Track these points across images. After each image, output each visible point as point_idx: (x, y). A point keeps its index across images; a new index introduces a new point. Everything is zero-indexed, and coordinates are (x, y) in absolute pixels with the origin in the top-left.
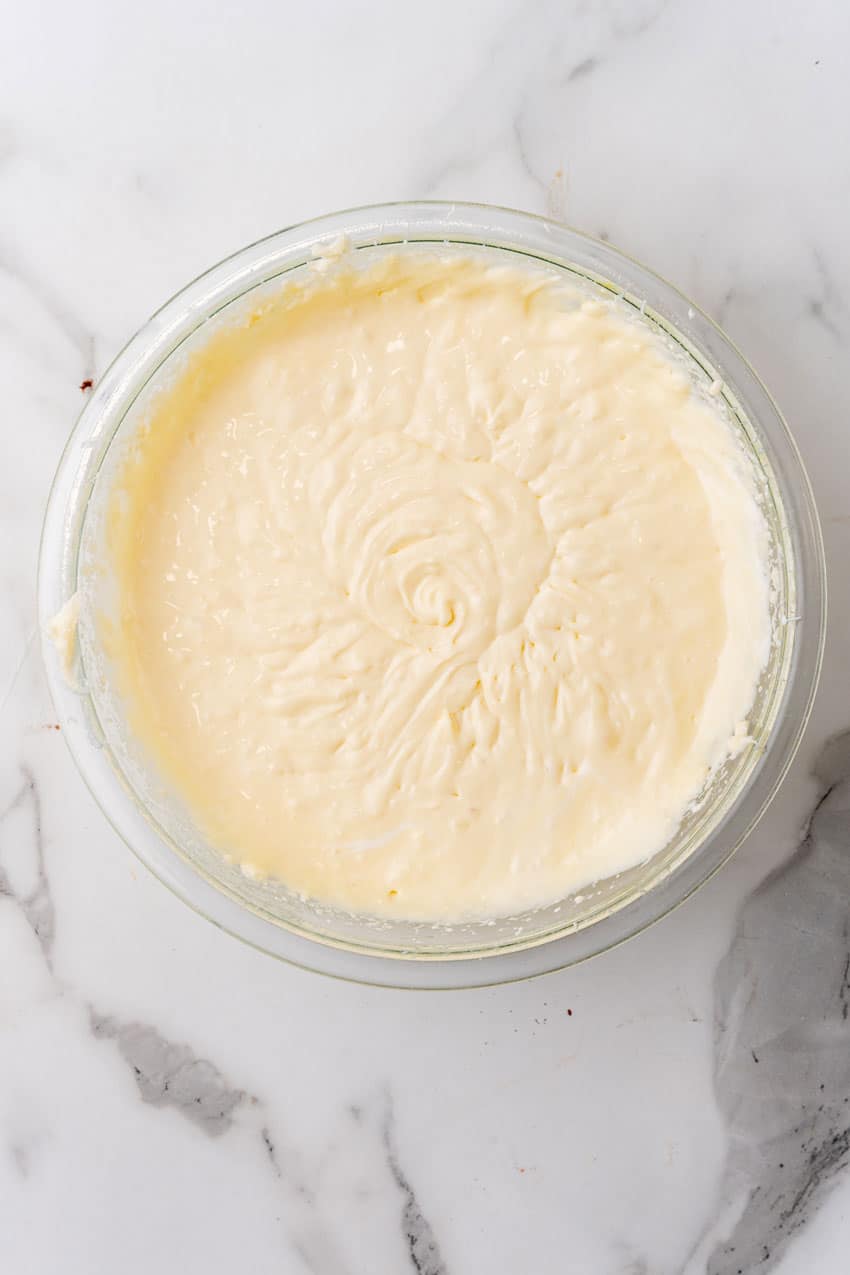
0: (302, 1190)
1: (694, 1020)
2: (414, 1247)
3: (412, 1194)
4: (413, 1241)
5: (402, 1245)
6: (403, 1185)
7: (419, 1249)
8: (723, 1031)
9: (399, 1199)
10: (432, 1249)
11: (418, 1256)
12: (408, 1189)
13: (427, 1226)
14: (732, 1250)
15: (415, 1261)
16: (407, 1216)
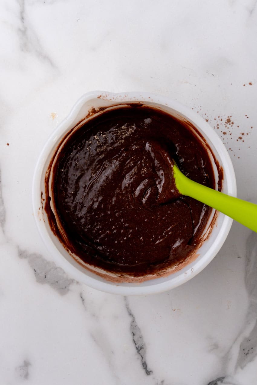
0: (94, 315)
1: (239, 257)
2: (134, 337)
3: (134, 318)
4: (134, 335)
5: (130, 336)
6: (131, 314)
7: (136, 338)
8: (249, 261)
9: (129, 320)
10: (141, 338)
11: (135, 340)
12: (132, 316)
13: (139, 329)
14: (250, 340)
15: (135, 342)
16: (132, 326)
